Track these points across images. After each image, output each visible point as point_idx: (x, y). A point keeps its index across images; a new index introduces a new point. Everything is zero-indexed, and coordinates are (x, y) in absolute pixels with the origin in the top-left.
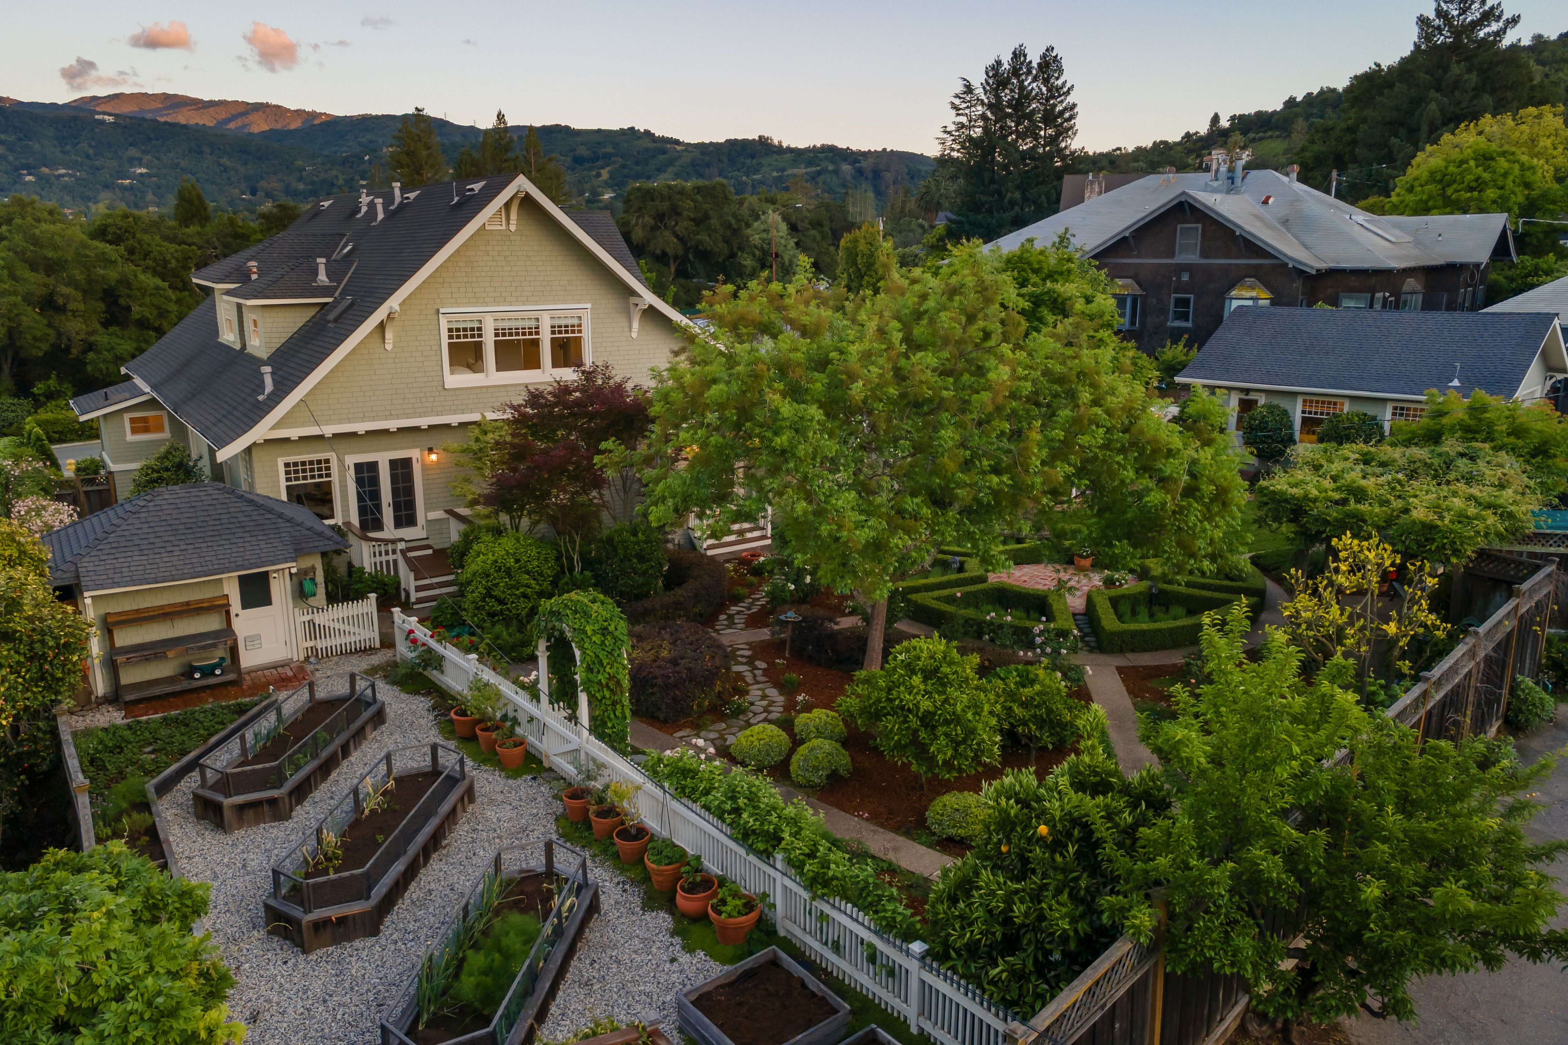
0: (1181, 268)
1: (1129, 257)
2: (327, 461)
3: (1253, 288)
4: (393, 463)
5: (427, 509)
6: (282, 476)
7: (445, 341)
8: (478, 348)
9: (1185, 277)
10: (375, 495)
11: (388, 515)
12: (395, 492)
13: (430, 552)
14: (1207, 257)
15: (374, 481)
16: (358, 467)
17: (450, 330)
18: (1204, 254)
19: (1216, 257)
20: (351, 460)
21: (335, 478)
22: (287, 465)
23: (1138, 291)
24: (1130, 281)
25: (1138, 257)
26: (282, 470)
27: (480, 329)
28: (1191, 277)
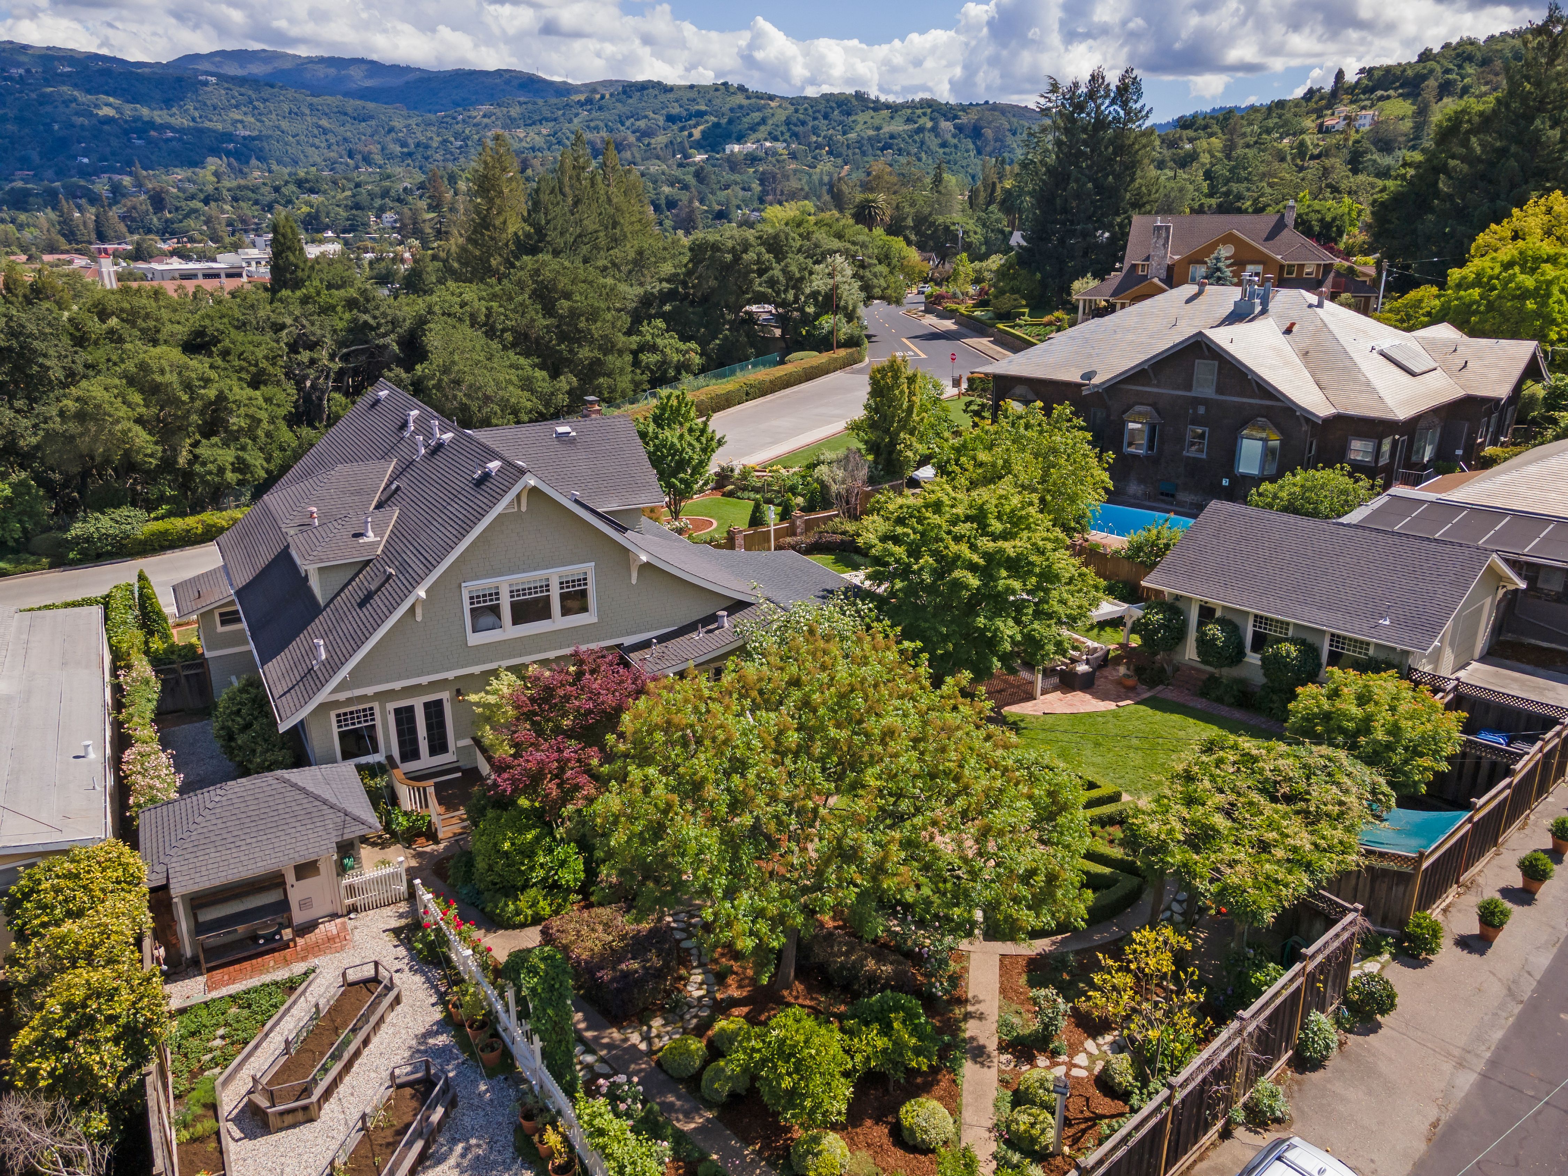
0: (1197, 401)
1: (1148, 384)
2: (371, 709)
3: (1264, 430)
4: (427, 705)
5: (457, 738)
6: (334, 724)
7: (467, 607)
8: (495, 610)
9: (1201, 410)
10: (413, 731)
11: (423, 746)
12: (429, 727)
13: (459, 774)
14: (1222, 393)
15: (412, 719)
16: (397, 711)
17: (471, 598)
18: (1220, 390)
19: (1230, 395)
20: (391, 706)
21: (378, 722)
22: (338, 716)
23: (1157, 420)
24: (1149, 408)
25: (1158, 386)
26: (334, 720)
27: (497, 594)
28: (1207, 410)
